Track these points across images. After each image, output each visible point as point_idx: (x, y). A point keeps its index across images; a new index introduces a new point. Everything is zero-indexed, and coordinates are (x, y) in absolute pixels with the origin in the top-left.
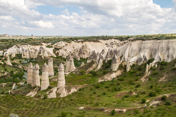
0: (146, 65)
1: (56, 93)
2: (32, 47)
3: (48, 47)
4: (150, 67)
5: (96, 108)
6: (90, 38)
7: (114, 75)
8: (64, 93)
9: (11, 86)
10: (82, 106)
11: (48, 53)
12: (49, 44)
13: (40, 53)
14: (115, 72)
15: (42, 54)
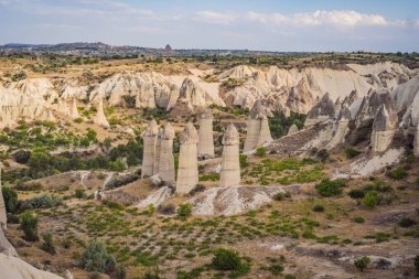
1: (215, 203)
3: (207, 79)
8: (237, 206)
11: (207, 97)
13: (183, 95)
14: (381, 154)
15: (187, 99)
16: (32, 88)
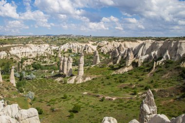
0: (154, 62)
1: (75, 80)
2: (80, 44)
3: (94, 45)
4: (157, 64)
5: (95, 94)
6: (130, 38)
7: (126, 69)
8: (80, 81)
9: (51, 72)
10: (86, 92)
11: (92, 50)
12: (95, 42)
13: (85, 49)
14: (128, 67)
15: (86, 50)
16: (43, 46)
